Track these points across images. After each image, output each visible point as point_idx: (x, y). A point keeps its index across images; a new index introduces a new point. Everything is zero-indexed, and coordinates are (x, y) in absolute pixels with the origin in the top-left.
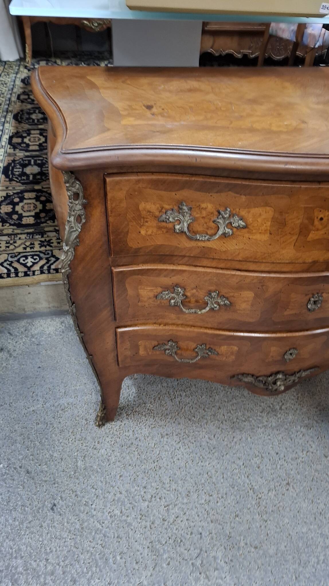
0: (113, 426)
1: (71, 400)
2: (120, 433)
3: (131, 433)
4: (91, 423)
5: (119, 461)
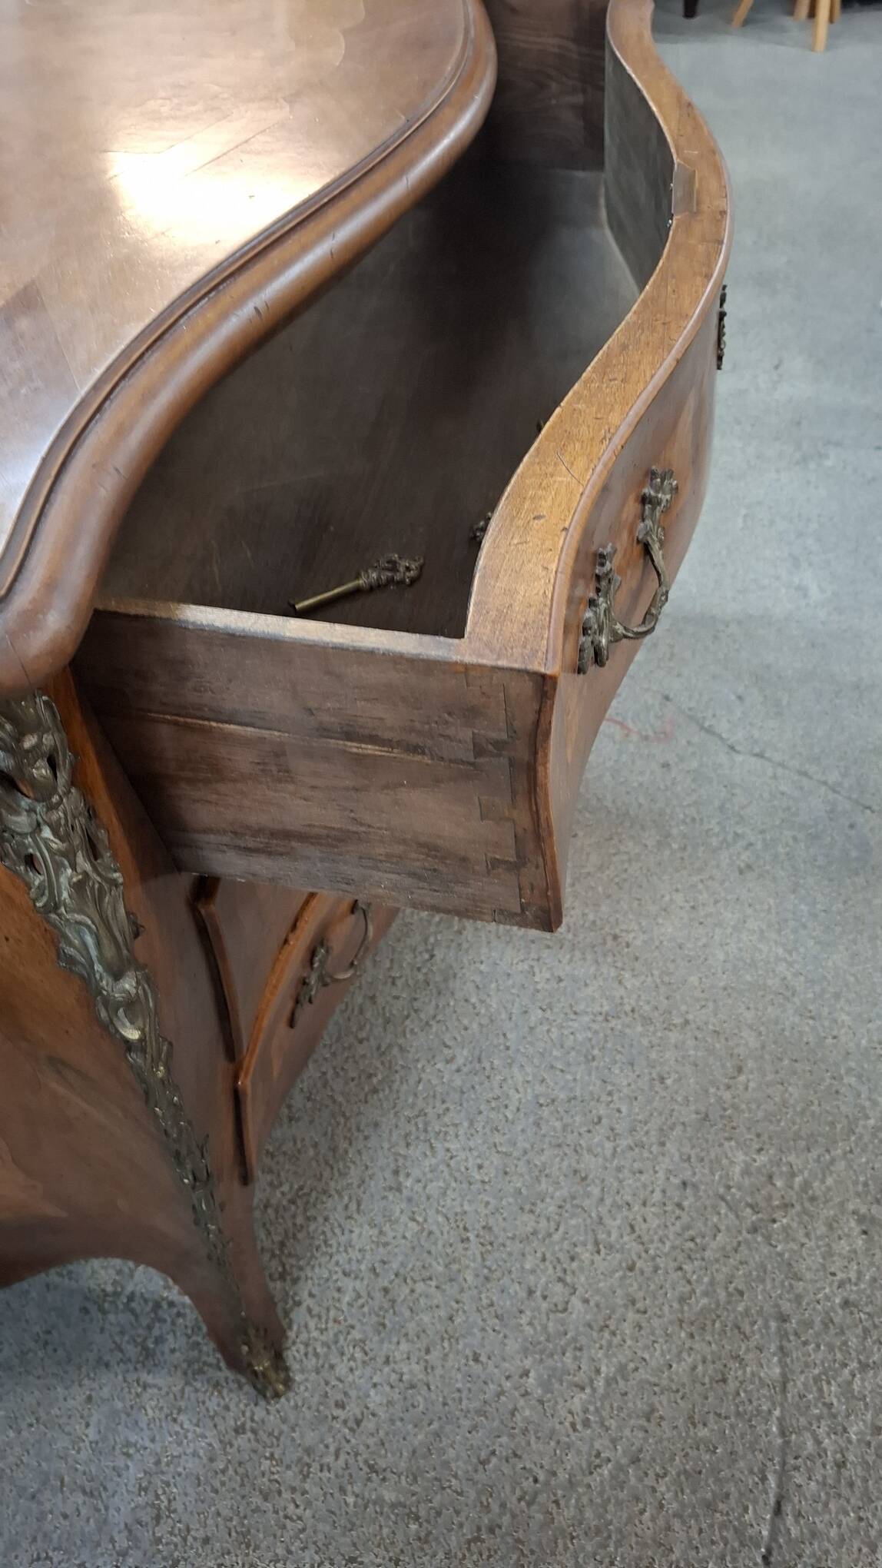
0: (304, 1336)
1: (134, 1473)
2: (335, 1321)
3: (349, 1284)
4: (259, 1413)
5: (428, 1351)
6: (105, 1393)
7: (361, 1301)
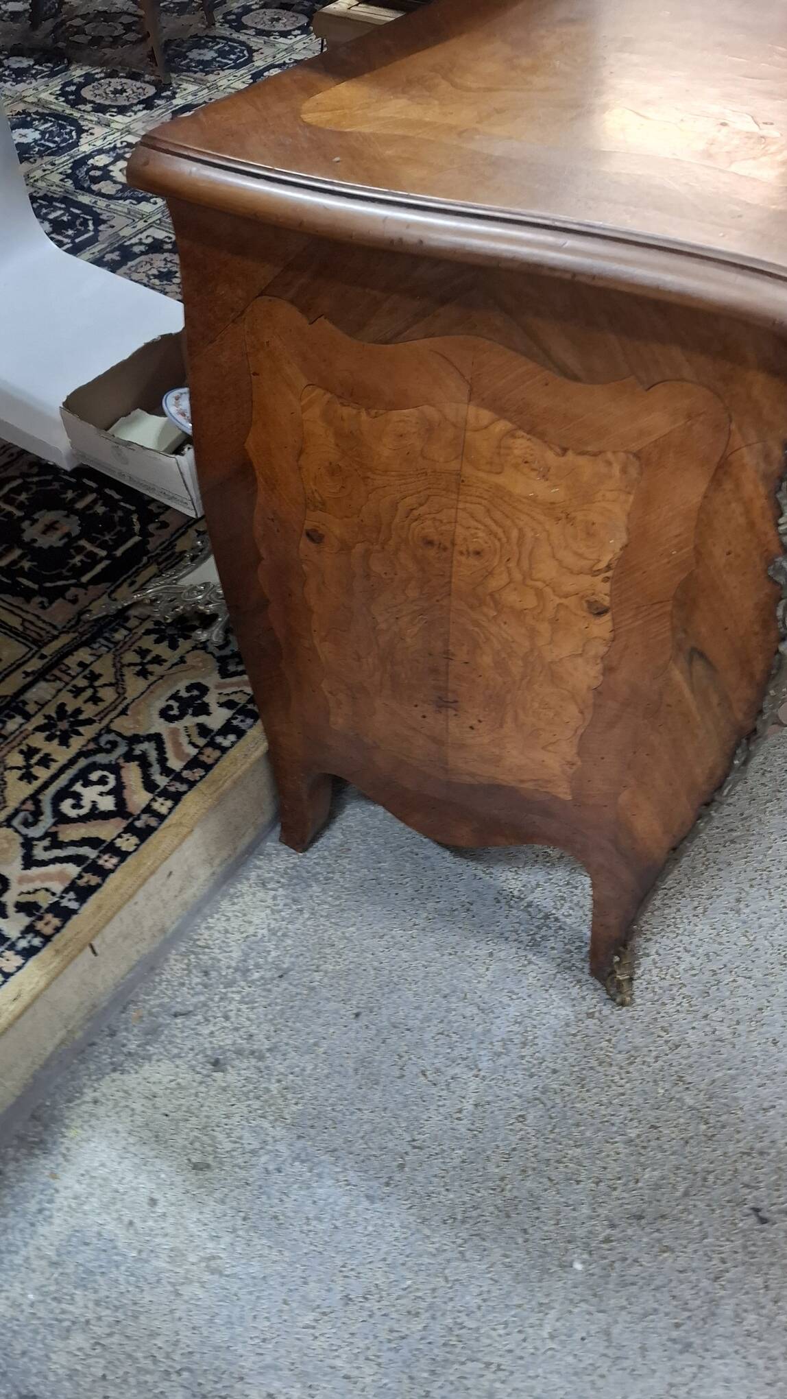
0: (647, 977)
1: (512, 1011)
2: (672, 976)
3: (687, 957)
4: (606, 1010)
5: (738, 1023)
6: (502, 955)
7: (694, 972)
